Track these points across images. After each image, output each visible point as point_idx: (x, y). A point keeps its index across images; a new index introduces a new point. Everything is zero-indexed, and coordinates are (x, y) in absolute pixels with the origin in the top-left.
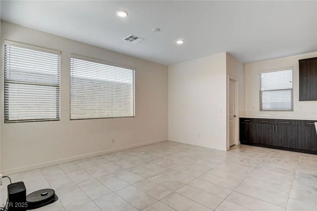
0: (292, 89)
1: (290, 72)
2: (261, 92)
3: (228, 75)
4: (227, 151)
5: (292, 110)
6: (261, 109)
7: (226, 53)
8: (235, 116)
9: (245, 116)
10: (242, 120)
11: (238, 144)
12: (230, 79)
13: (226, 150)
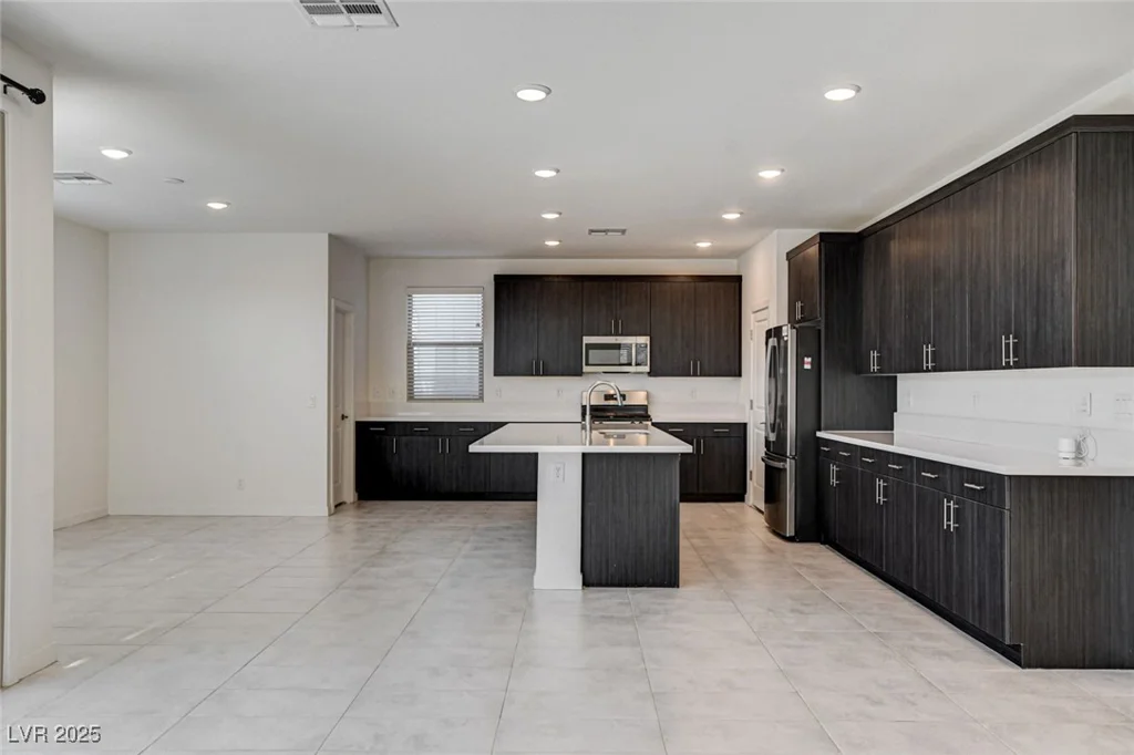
0: (481, 344)
1: (478, 298)
2: (410, 346)
3: (333, 301)
4: (330, 515)
5: (481, 398)
6: (411, 397)
7: (327, 235)
8: (343, 417)
9: (369, 415)
10: (362, 429)
11: (352, 500)
12: (338, 310)
13: (327, 514)
